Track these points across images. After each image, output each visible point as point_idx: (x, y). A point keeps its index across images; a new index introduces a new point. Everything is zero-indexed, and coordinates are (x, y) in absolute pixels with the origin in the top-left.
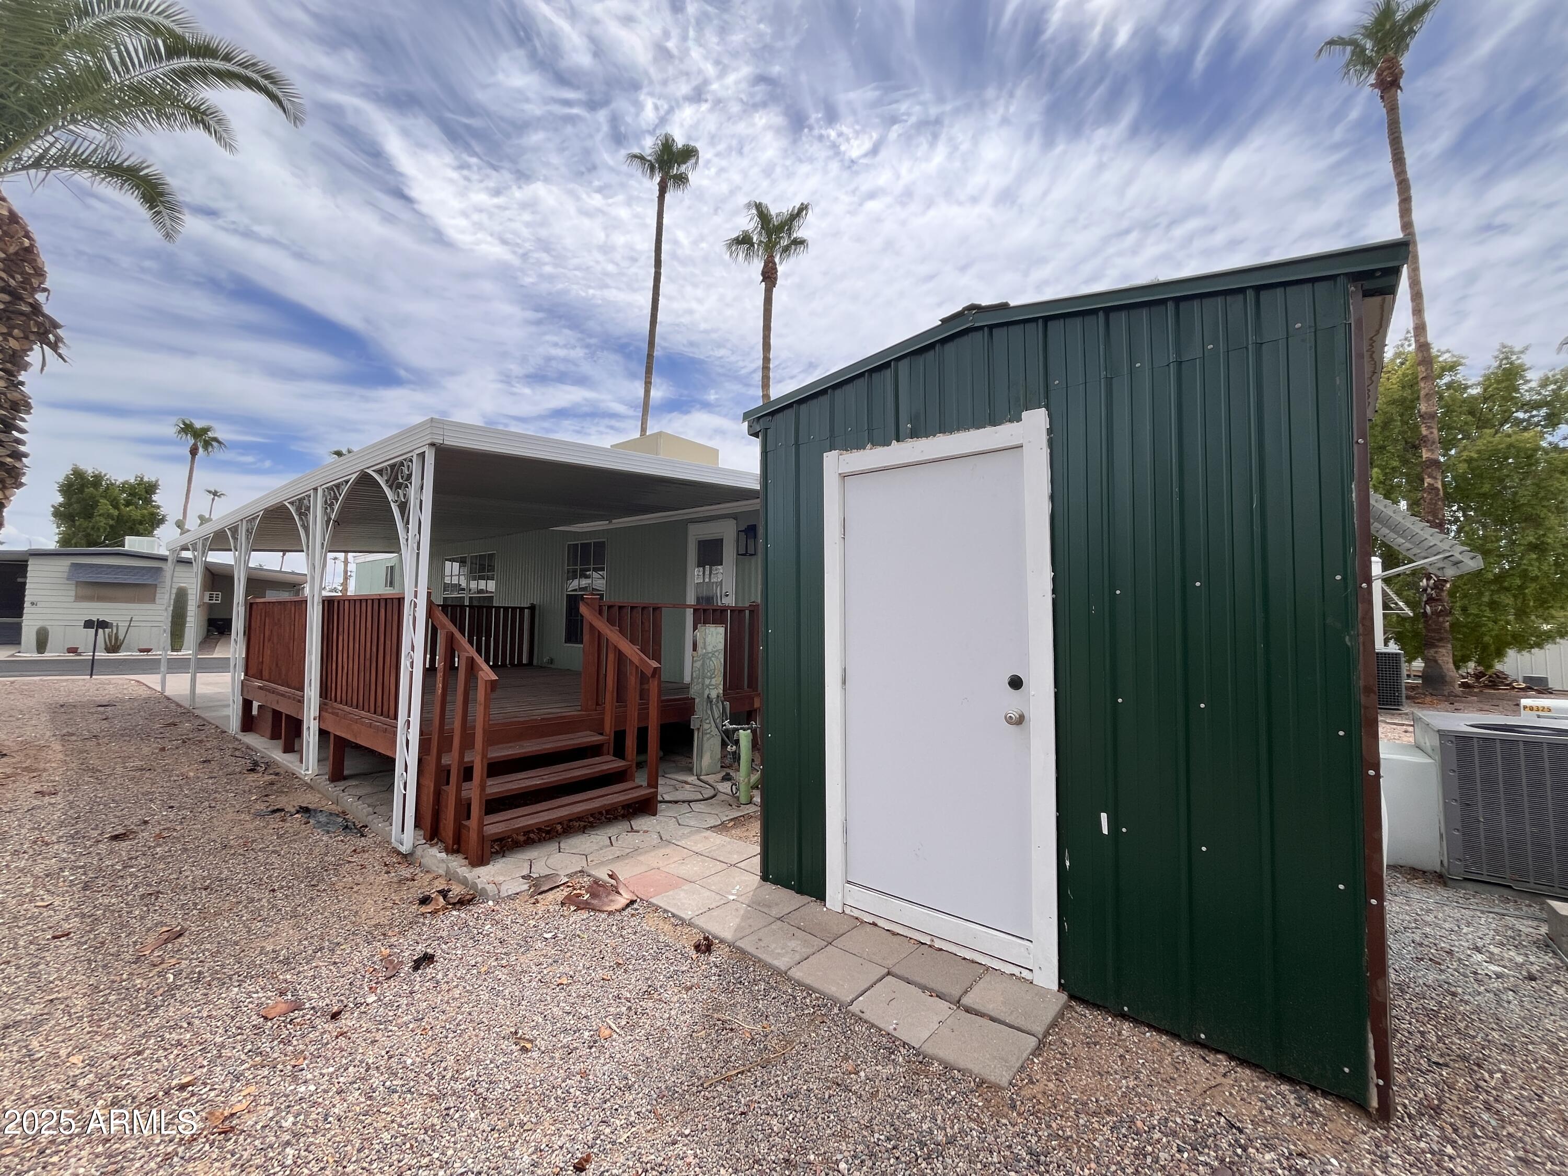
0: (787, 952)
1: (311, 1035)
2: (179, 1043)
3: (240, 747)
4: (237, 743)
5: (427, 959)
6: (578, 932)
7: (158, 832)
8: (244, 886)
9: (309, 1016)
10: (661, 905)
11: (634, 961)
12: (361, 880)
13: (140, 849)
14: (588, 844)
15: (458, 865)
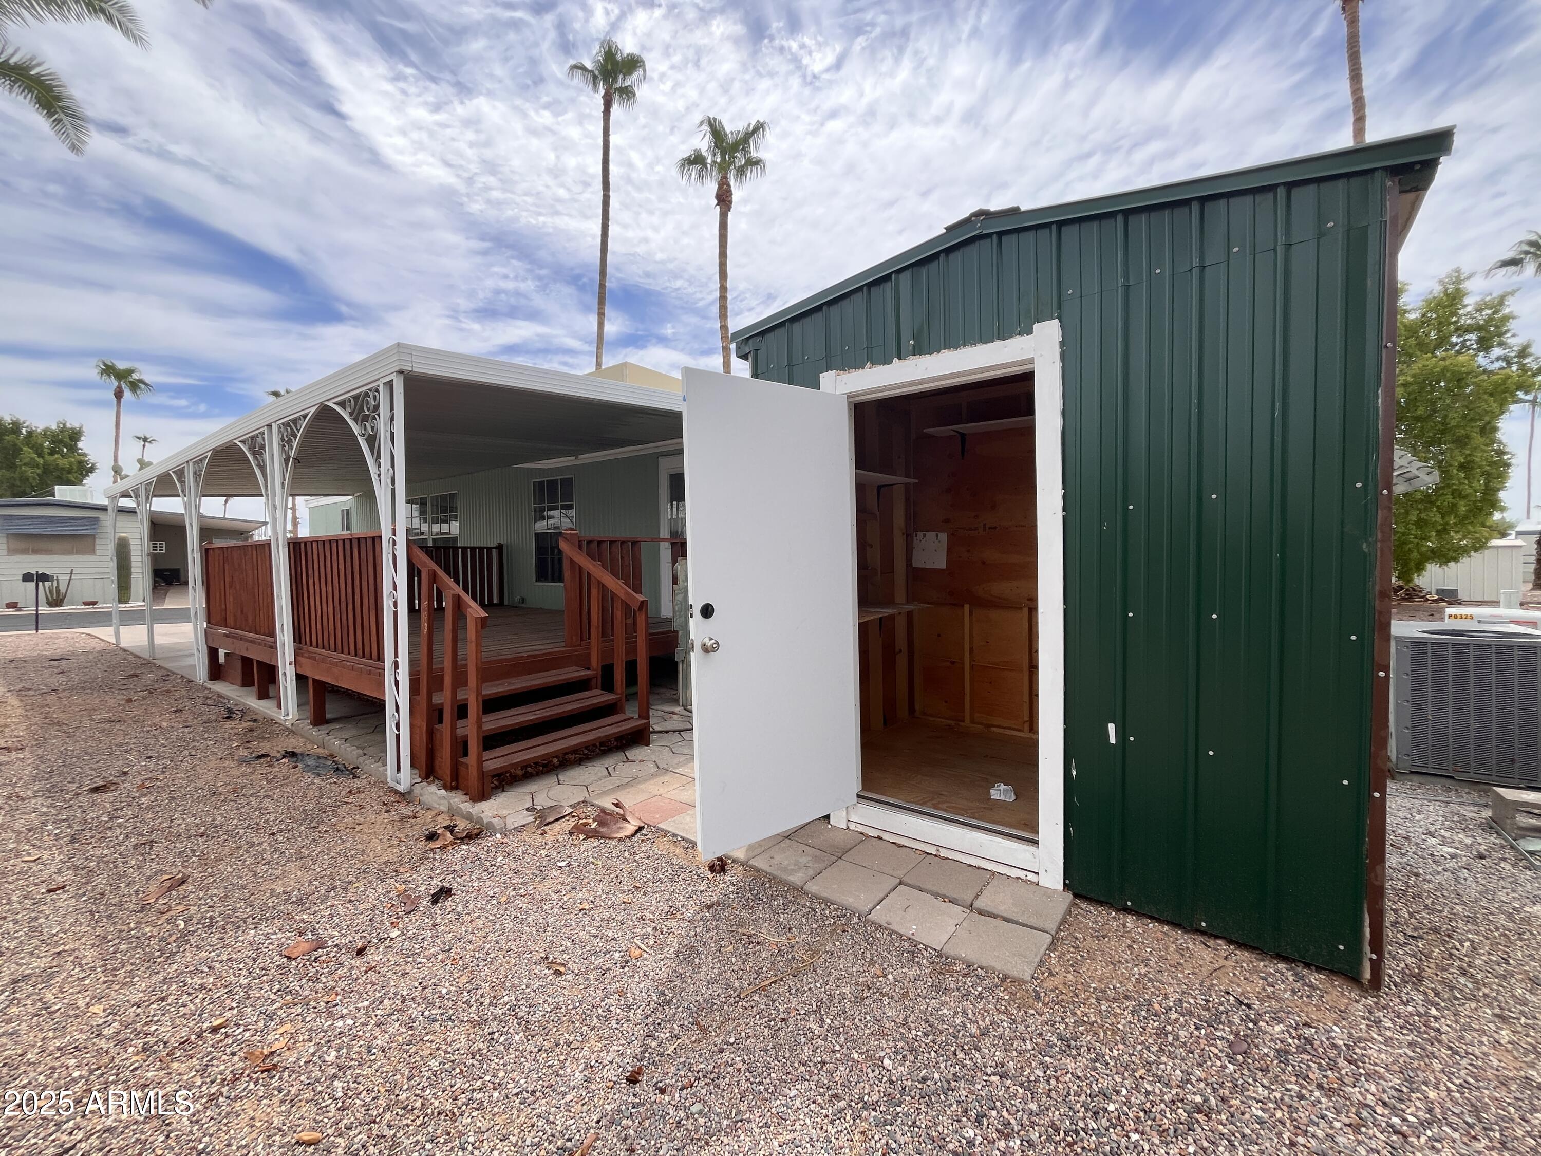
0: (800, 868)
1: (339, 972)
2: (202, 987)
3: (210, 695)
4: (207, 692)
5: (444, 893)
6: (592, 860)
7: (140, 783)
8: (241, 831)
9: (333, 954)
10: (670, 829)
11: (651, 884)
12: (362, 819)
13: (123, 800)
14: (587, 775)
15: (459, 800)
